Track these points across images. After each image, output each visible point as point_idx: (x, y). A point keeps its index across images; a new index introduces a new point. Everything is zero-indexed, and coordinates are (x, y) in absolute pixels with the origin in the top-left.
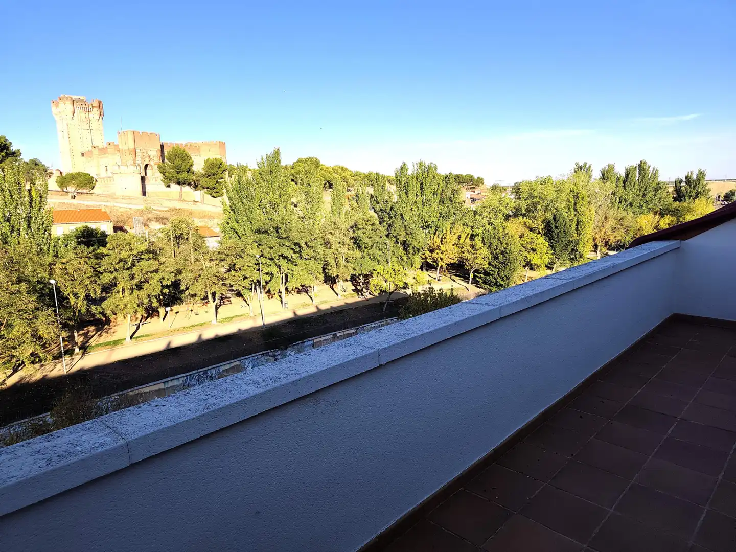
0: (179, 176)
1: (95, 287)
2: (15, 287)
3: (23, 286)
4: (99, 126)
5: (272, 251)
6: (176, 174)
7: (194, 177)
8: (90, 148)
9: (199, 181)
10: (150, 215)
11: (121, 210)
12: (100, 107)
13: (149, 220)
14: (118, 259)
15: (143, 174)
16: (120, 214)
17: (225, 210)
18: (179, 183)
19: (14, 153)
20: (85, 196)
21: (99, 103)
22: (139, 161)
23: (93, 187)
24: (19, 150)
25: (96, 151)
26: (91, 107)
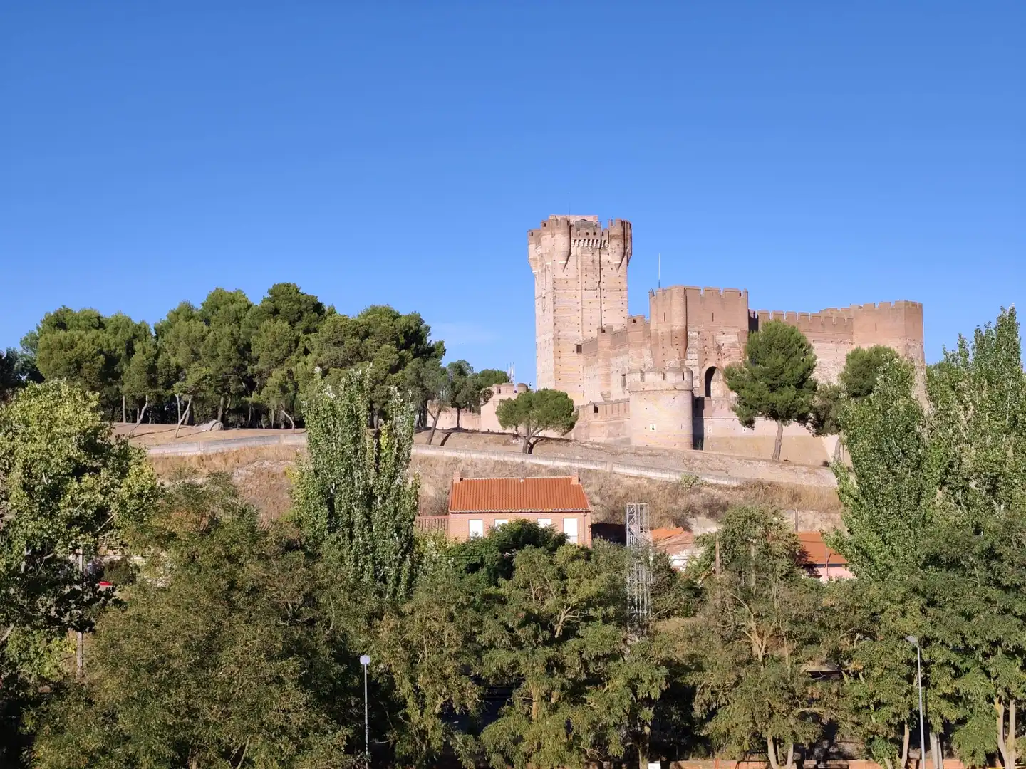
0: (775, 397)
1: (464, 684)
2: (269, 669)
3: (291, 664)
4: (620, 280)
5: (967, 628)
6: (767, 393)
7: (816, 398)
8: (595, 333)
9: (827, 409)
10: (695, 499)
11: (629, 482)
12: (625, 237)
13: (692, 510)
14: (522, 614)
15: (700, 393)
16: (621, 492)
17: (842, 491)
18: (774, 415)
19: (433, 349)
20: (554, 446)
21: (625, 225)
22: (693, 359)
23: (572, 426)
24: (441, 343)
25: (605, 342)
26: (606, 237)
